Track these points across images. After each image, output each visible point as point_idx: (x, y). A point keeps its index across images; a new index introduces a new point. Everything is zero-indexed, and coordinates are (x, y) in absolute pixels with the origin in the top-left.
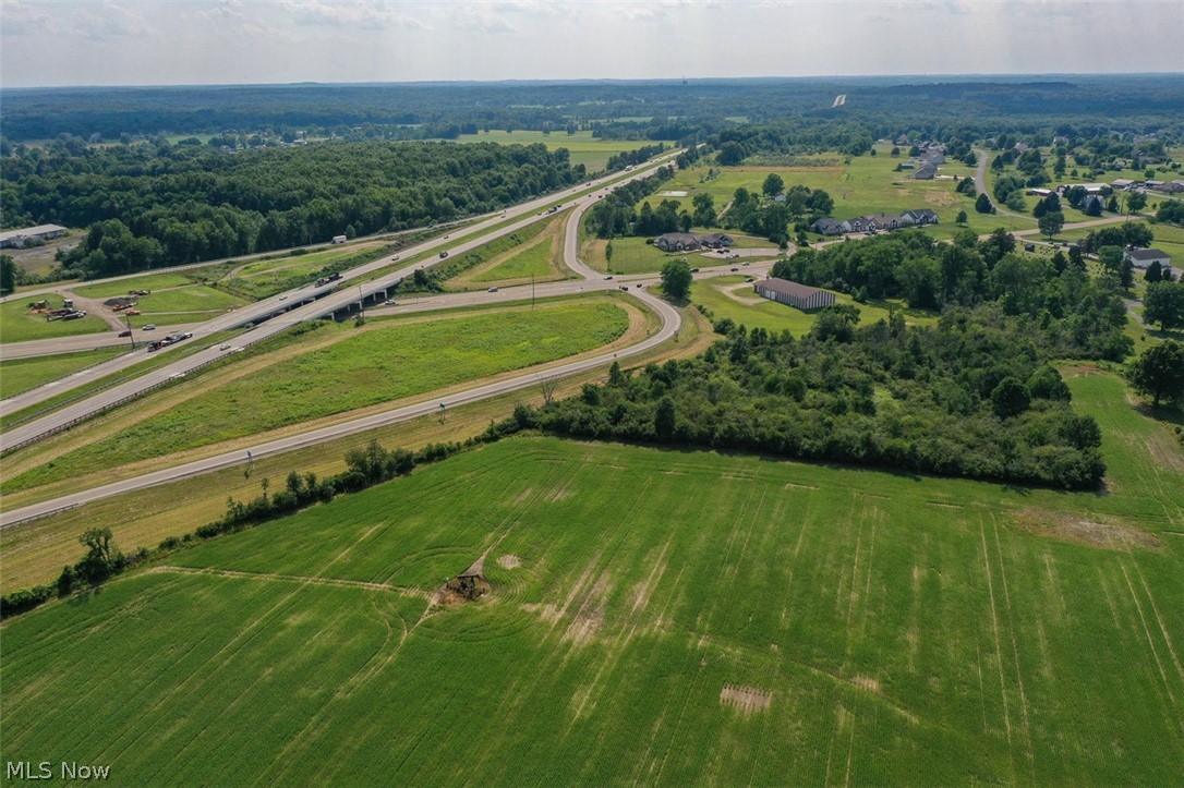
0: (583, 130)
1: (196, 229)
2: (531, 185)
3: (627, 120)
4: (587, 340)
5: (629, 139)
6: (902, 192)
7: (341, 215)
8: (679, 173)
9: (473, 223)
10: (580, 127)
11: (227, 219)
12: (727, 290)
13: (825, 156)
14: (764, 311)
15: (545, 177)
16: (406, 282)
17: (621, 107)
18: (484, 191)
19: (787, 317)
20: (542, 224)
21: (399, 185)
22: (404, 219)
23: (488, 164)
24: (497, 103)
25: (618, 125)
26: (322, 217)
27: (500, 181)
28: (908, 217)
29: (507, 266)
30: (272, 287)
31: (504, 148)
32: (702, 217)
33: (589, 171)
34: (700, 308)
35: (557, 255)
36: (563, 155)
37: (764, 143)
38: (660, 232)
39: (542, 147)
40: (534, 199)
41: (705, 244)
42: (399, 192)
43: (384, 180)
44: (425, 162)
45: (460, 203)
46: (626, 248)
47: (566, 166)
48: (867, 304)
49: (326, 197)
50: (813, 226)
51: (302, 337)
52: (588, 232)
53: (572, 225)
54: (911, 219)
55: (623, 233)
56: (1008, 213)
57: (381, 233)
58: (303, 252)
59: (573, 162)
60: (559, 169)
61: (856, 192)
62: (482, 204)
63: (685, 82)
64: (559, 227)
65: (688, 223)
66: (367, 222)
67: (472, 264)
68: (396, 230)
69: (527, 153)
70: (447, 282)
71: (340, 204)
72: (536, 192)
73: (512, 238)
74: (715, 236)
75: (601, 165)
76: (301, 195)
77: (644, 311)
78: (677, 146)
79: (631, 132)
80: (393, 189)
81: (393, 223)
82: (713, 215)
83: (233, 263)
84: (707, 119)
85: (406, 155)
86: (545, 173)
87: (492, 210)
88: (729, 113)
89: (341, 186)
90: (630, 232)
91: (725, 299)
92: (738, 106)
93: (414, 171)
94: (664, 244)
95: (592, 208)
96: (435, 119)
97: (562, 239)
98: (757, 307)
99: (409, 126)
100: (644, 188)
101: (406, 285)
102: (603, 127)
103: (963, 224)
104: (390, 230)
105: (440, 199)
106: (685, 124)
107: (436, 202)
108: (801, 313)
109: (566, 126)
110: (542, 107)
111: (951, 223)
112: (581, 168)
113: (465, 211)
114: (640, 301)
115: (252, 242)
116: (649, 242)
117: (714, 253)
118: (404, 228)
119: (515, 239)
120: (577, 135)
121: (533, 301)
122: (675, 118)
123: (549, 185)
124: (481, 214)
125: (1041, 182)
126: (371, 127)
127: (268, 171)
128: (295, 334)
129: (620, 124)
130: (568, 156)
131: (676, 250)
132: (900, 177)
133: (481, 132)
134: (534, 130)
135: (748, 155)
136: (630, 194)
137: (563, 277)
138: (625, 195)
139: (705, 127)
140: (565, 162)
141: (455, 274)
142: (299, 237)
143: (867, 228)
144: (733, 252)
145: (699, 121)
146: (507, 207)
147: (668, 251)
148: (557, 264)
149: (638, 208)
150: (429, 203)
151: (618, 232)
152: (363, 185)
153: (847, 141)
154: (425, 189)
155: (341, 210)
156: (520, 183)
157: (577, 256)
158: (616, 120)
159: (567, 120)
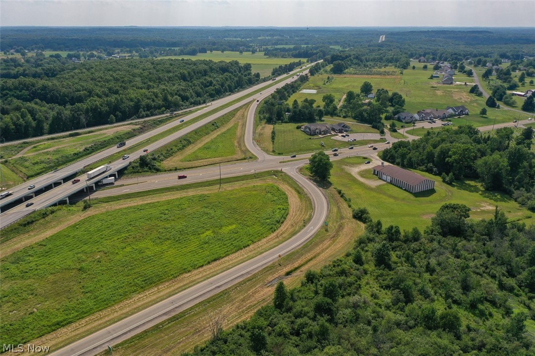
0: (260, 51)
1: (6, 119)
2: (229, 86)
3: (281, 46)
4: (258, 228)
5: (283, 57)
6: (439, 93)
7: (107, 108)
8: (311, 78)
9: (191, 112)
10: (258, 50)
11: (30, 112)
12: (355, 171)
13: (388, 69)
14: (385, 194)
15: (237, 81)
16: (133, 165)
17: (278, 40)
18: (201, 90)
19: (403, 199)
20: (233, 114)
21: (149, 87)
22: (148, 110)
23: (205, 73)
24: (219, 37)
25: (276, 49)
26: (94, 110)
27: (211, 83)
28: (451, 111)
29: (206, 148)
30: (43, 165)
31: (215, 63)
32: (329, 109)
33: (262, 77)
34: (340, 192)
35: (241, 137)
36: (248, 67)
37: (355, 61)
38: (304, 120)
39: (237, 63)
40: (230, 95)
41: (333, 129)
42: (147, 93)
43: (140, 85)
44: (169, 72)
45: (185, 98)
46: (284, 132)
47: (249, 74)
48: (453, 186)
49: (100, 97)
50: (396, 116)
51: (32, 227)
52: (261, 120)
53: (251, 115)
54: (453, 112)
55: (282, 120)
56: (506, 108)
57: (133, 119)
58: (77, 134)
59: (254, 71)
60: (245, 76)
61: (412, 92)
62: (199, 98)
63: (308, 28)
64: (243, 115)
65: (321, 114)
66: (124, 113)
67: (184, 146)
68: (143, 117)
69: (228, 67)
70: (164, 162)
71: (107, 101)
72: (232, 90)
73: (213, 125)
74: (339, 124)
75: (268, 73)
76: (84, 94)
77: (299, 192)
78: (308, 62)
79: (283, 53)
80: (144, 91)
81: (141, 112)
82: (335, 108)
83: (27, 143)
84: (321, 47)
85: (159, 67)
86: (236, 79)
87: (204, 102)
88: (331, 44)
89: (110, 89)
90: (286, 120)
91: (354, 180)
92: (335, 40)
93: (159, 78)
94: (308, 130)
95: (263, 102)
96: (186, 45)
97: (244, 125)
98: (378, 189)
99: (172, 48)
100: (292, 88)
101: (133, 167)
102: (269, 50)
103: (484, 116)
104: (139, 118)
105: (173, 97)
106: (311, 50)
107: (170, 98)
108: (412, 197)
109: (251, 49)
110: (240, 39)
111: (476, 115)
112: (258, 75)
113: (187, 103)
114: (295, 182)
115: (46, 126)
116: (298, 128)
117: (339, 137)
118: (147, 116)
119: (214, 125)
120: (257, 54)
121: (220, 181)
122: (305, 46)
123: (239, 85)
124: (197, 105)
125: (515, 88)
126: (153, 49)
127: (73, 77)
128: (25, 225)
129: (278, 49)
130: (251, 67)
131: (316, 135)
132: (434, 83)
133: (208, 52)
134: (235, 51)
135: (347, 68)
136: (285, 93)
137: (243, 156)
138: (283, 94)
139: (321, 51)
140: (249, 71)
141: (171, 155)
142: (78, 123)
143: (429, 118)
144: (352, 137)
145: (317, 48)
146: (213, 100)
147: (311, 135)
148: (240, 145)
149: (290, 102)
150: (165, 99)
151: (279, 119)
152: (125, 88)
153: (397, 61)
154: (164, 90)
155: (107, 105)
156: (222, 85)
157: (254, 139)
158: (276, 47)
159: (251, 46)
